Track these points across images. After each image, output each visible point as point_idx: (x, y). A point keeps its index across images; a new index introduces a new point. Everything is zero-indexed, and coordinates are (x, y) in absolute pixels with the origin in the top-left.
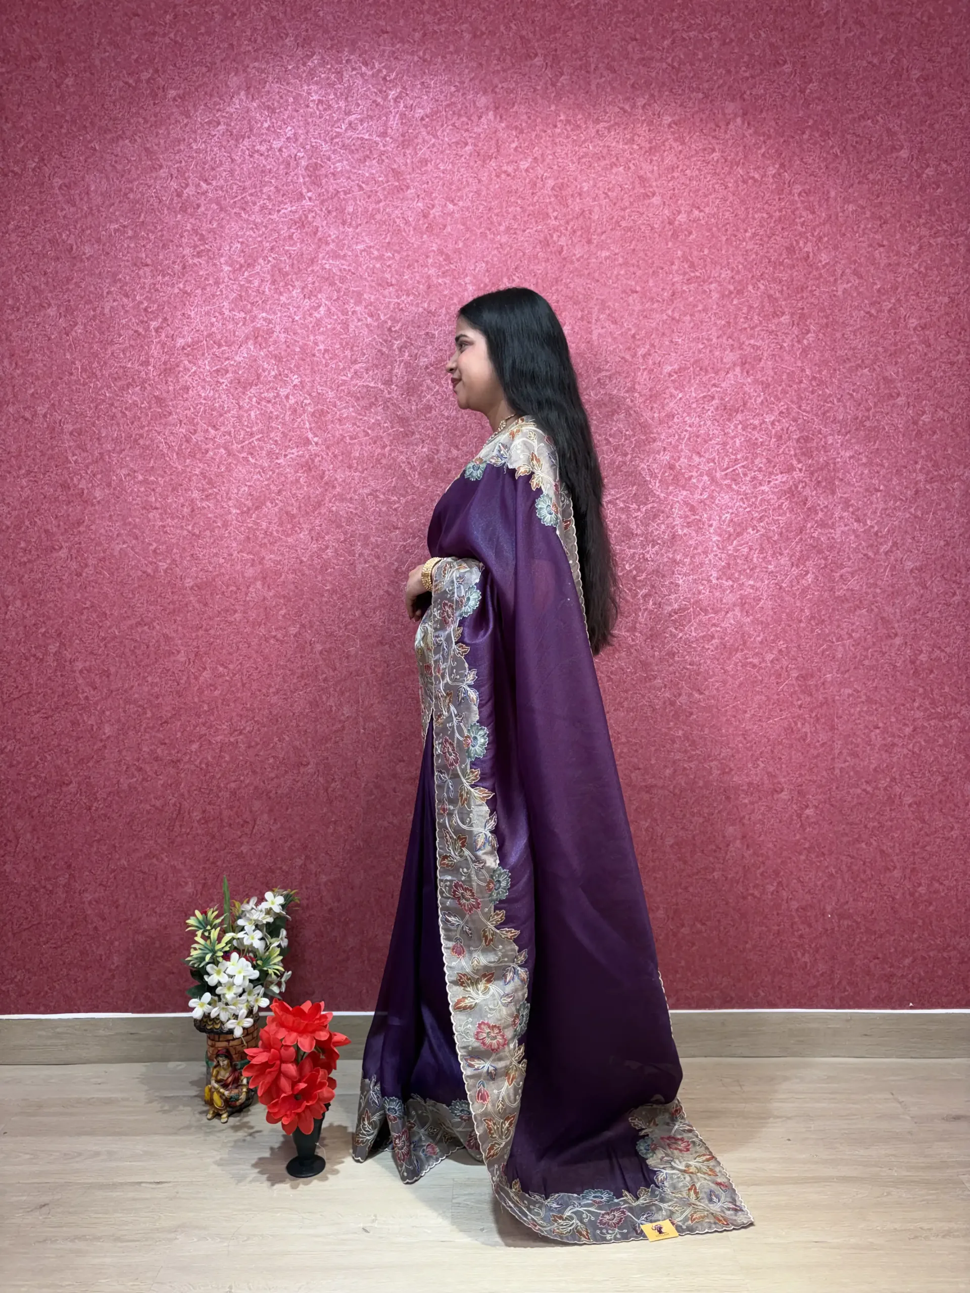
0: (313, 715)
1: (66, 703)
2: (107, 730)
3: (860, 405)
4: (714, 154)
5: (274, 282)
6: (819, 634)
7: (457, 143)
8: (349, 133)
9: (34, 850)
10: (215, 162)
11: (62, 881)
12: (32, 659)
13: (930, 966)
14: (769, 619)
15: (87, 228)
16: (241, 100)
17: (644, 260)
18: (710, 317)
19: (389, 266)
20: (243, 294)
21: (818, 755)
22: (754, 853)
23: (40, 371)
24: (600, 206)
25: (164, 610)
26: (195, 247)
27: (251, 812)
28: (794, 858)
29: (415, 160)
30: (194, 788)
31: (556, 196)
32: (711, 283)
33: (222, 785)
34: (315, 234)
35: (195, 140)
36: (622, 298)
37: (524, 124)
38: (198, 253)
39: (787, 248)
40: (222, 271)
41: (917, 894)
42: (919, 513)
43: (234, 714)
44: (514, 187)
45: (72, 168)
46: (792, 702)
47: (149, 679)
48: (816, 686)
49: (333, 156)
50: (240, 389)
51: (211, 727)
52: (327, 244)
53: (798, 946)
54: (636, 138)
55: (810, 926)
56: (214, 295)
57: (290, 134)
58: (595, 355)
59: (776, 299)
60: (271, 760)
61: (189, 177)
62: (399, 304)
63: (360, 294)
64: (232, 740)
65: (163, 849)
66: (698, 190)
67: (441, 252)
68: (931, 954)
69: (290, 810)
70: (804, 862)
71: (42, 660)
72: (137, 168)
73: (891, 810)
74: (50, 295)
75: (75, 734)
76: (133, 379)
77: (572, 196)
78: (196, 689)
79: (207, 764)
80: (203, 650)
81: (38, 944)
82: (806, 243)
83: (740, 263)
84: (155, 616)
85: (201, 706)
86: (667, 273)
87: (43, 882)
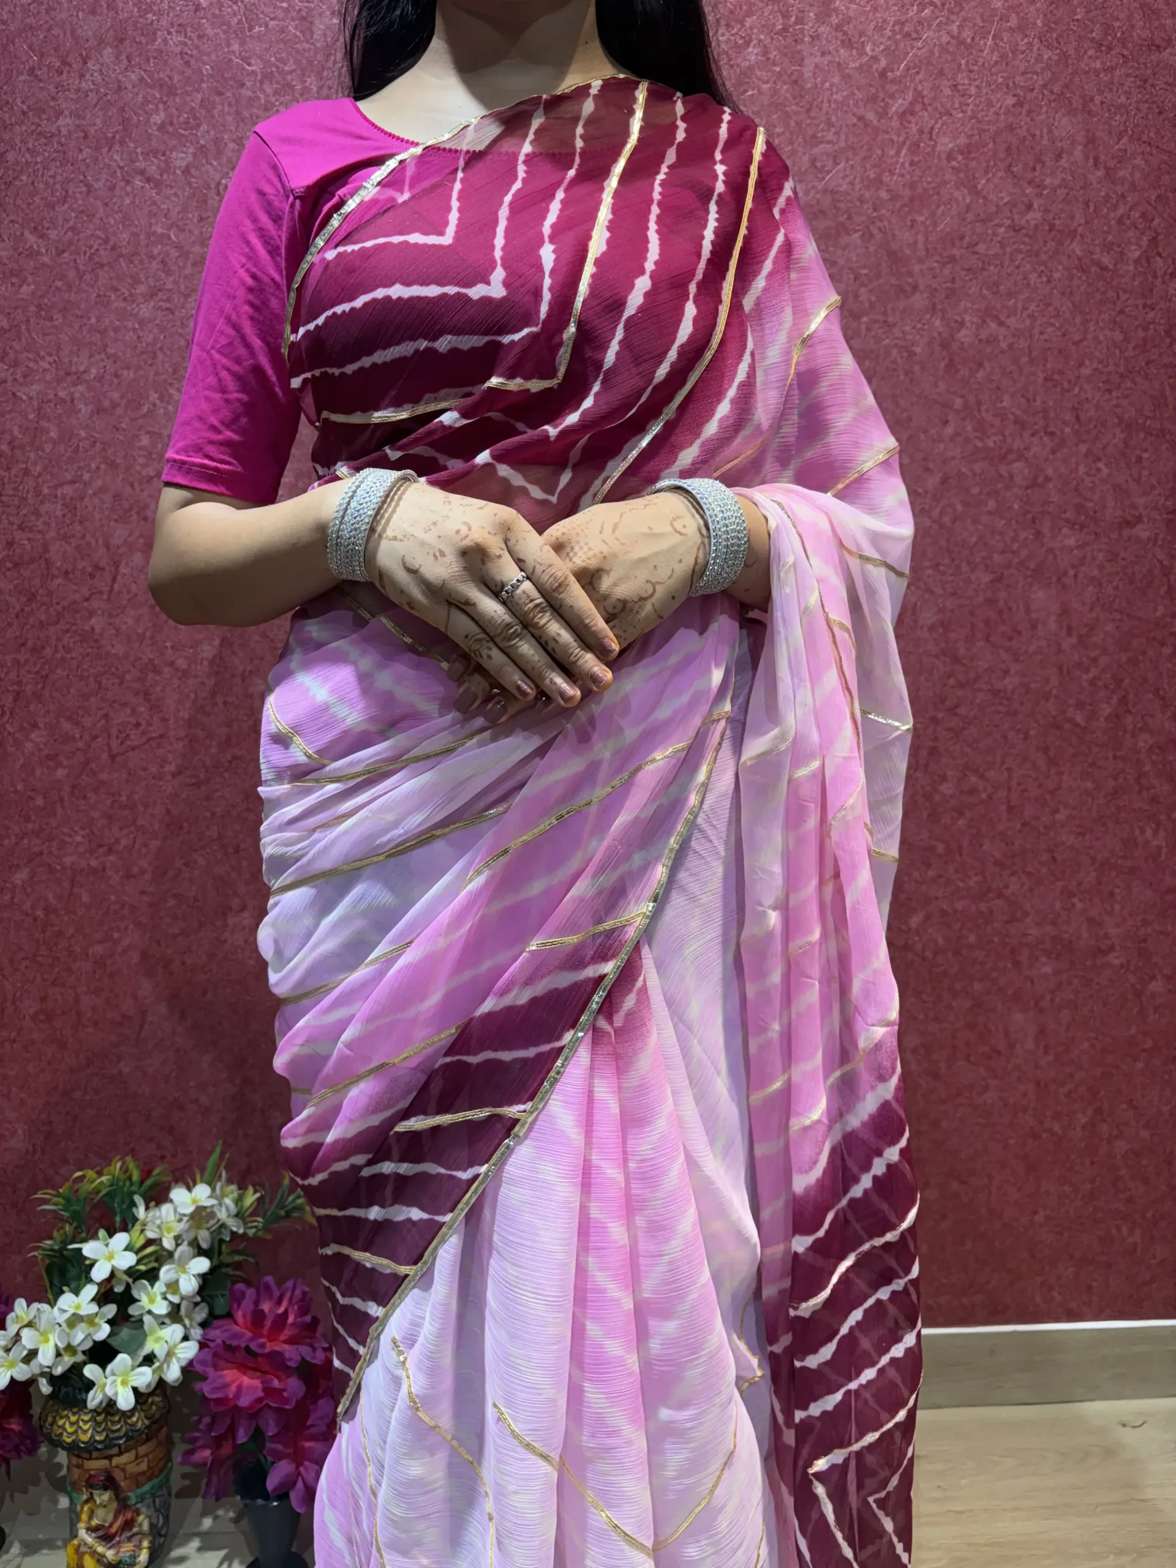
27: (135, 998)
28: (1125, 1067)
33: (77, 949)
43: (96, 814)
46: (1140, 792)
50: (87, 153)
51: (51, 839)
53: (1123, 1217)
58: (808, 111)
60: (172, 902)
64: (94, 863)
78: (18, 765)
79: (47, 910)
80: (29, 689)
85: (30, 799)
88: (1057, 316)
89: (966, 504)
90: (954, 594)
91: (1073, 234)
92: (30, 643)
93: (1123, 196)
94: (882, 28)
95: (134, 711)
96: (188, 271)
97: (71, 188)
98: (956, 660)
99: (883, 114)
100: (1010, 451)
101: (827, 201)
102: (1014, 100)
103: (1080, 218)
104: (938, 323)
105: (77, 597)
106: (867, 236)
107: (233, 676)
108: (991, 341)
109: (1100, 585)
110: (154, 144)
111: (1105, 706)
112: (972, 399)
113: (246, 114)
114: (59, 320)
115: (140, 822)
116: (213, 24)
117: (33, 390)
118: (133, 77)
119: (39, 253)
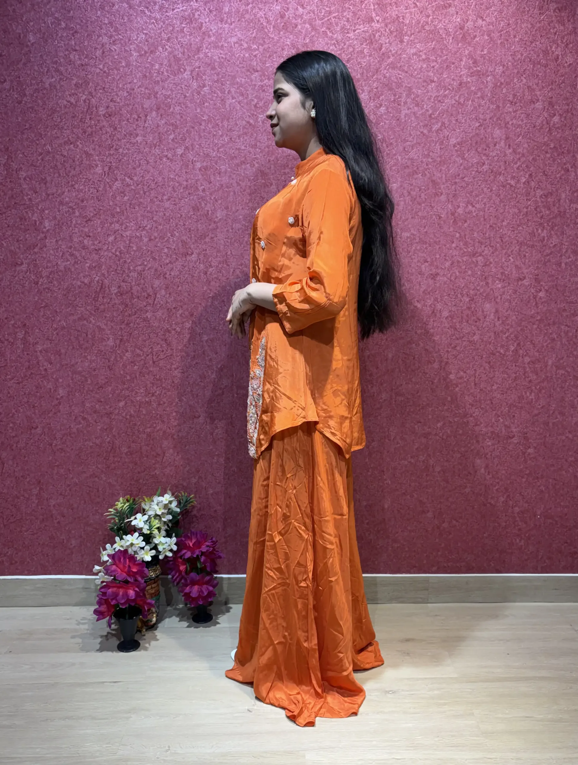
0: (203, 384)
1: (32, 373)
2: (61, 392)
5: (170, 66)
9: (15, 471)
11: (35, 491)
15: (31, 21)
17: (441, 57)
18: (486, 103)
19: (255, 56)
20: (148, 74)
21: (539, 413)
24: (411, 13)
25: (98, 309)
26: (110, 37)
27: (161, 448)
28: (518, 480)
30: (122, 431)
31: (379, 4)
32: (488, 76)
33: (141, 430)
34: (200, 28)
36: (423, 86)
38: (114, 42)
39: (543, 51)
40: (131, 55)
43: (148, 382)
46: (525, 378)
47: (89, 357)
48: (541, 368)
50: (147, 149)
51: (132, 390)
52: (209, 36)
53: (517, 536)
55: (526, 523)
56: (125, 75)
58: (402, 130)
59: (534, 90)
60: (174, 414)
62: (262, 86)
63: (234, 77)
64: (147, 400)
65: (102, 471)
67: (293, 46)
69: (187, 447)
70: (525, 482)
71: (12, 343)
74: (5, 73)
75: (38, 394)
76: (69, 139)
78: (121, 365)
79: (131, 416)
80: (125, 338)
81: (21, 532)
82: (556, 48)
83: (509, 61)
84: (91, 314)
85: (125, 377)
86: (457, 67)
87: (22, 492)
88: (494, 204)
89: (459, 272)
90: (455, 305)
91: (500, 174)
92: (126, 322)
93: (519, 159)
94: (429, 99)
95: (161, 346)
96: (182, 191)
97: (141, 162)
98: (455, 329)
99: (430, 131)
100: (477, 253)
101: (409, 163)
102: (479, 124)
103: (503, 168)
104: (450, 206)
105: (142, 306)
106: (424, 175)
108: (470, 212)
109: (510, 302)
110: (171, 146)
111: (512, 346)
112: (463, 234)
113: (202, 135)
114: (137, 207)
115: (163, 385)
116: (191, 103)
117: (128, 233)
118: (163, 122)
119: (130, 185)
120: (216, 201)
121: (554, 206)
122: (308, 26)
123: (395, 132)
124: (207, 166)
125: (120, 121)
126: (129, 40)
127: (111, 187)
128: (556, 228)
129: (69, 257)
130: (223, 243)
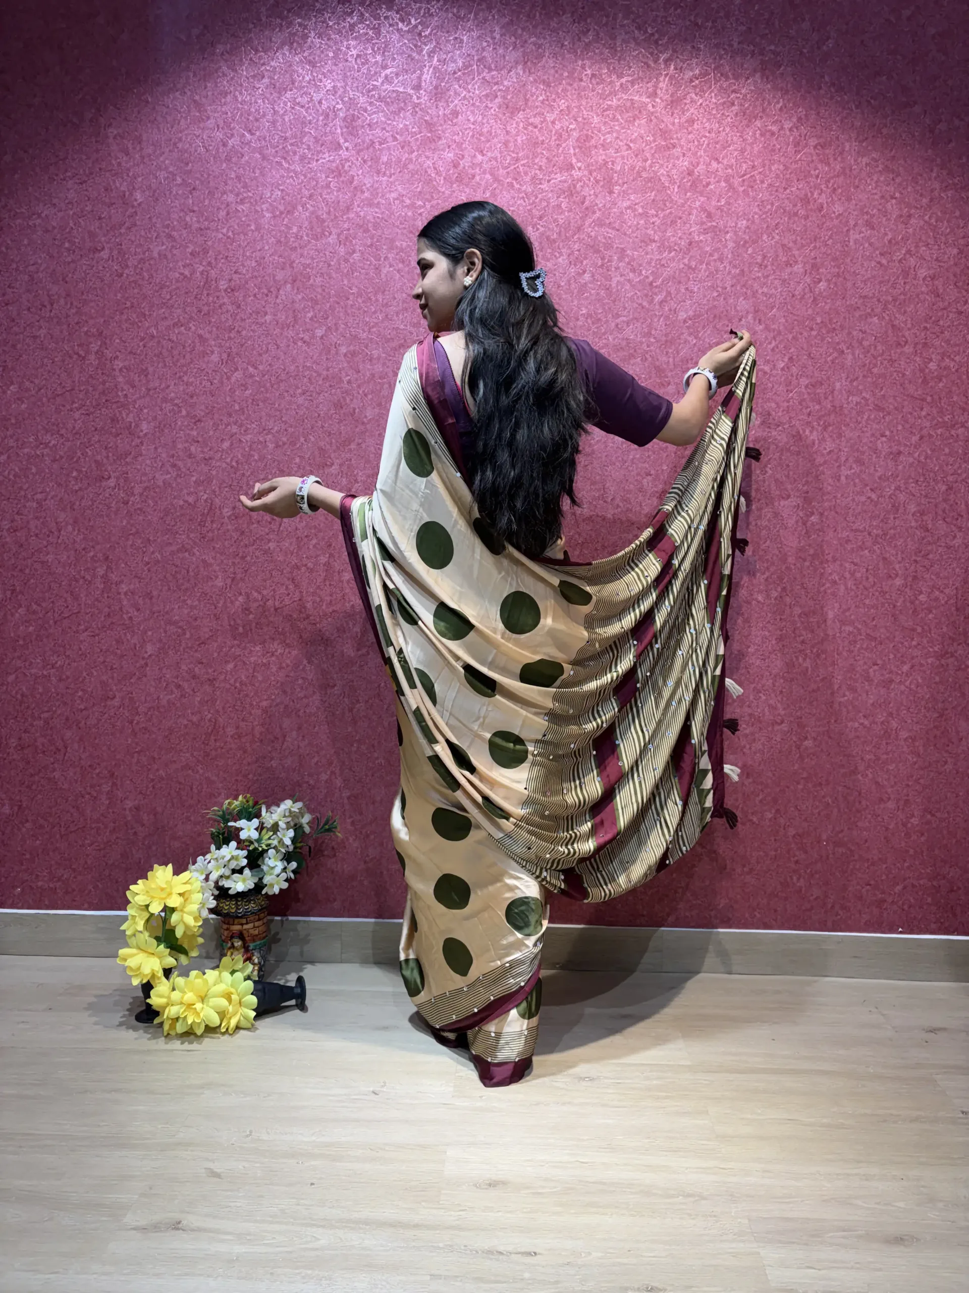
1: (112, 623)
2: (150, 649)
3: (868, 352)
4: (733, 108)
5: (312, 229)
6: (822, 574)
7: (487, 96)
8: (386, 86)
9: (80, 759)
10: (259, 113)
11: (106, 788)
12: (81, 581)
13: (920, 893)
14: (775, 558)
15: (139, 176)
16: (284, 54)
17: (663, 210)
18: (725, 267)
19: (420, 214)
20: (282, 239)
21: (818, 688)
22: (754, 782)
23: (93, 311)
24: (623, 157)
25: (204, 537)
26: (237, 195)
27: (281, 728)
28: (792, 787)
29: (447, 112)
30: (228, 705)
31: (580, 148)
32: (727, 232)
33: (255, 703)
34: (351, 183)
35: (241, 93)
36: (641, 247)
37: (551, 78)
38: (241, 200)
39: (801, 199)
40: (264, 216)
41: (909, 825)
42: (922, 459)
43: (267, 637)
44: (541, 139)
45: (126, 119)
46: (795, 637)
47: (189, 602)
48: (818, 622)
49: (369, 108)
50: (278, 331)
51: (245, 648)
52: (363, 192)
53: (794, 871)
54: (659, 92)
55: (806, 852)
56: (254, 240)
57: (329, 87)
58: (614, 301)
59: (789, 248)
60: (300, 681)
61: (234, 128)
63: (392, 241)
64: (264, 661)
65: (198, 761)
66: (717, 143)
68: (922, 882)
69: (317, 728)
70: (802, 790)
71: (90, 582)
72: (186, 118)
73: (887, 744)
74: (103, 239)
75: (119, 652)
76: (179, 320)
77: (596, 147)
78: (232, 612)
79: (241, 683)
80: (239, 576)
81: (83, 845)
82: (820, 194)
83: (756, 213)
84: (195, 543)
85: (237, 629)
86: (685, 223)
87: (88, 789)
92: (240, 555)
93: (774, 338)
94: (650, 263)
95: (287, 587)
96: (320, 382)
97: (270, 346)
99: (651, 302)
101: (624, 344)
102: (717, 294)
105: (263, 533)
107: (334, 572)
109: (769, 529)
110: (308, 326)
111: (774, 592)
113: (349, 311)
114: (261, 404)
115: (288, 641)
116: (336, 273)
117: (249, 437)
118: (300, 297)
119: (254, 376)
120: (366, 395)
121: (826, 398)
122: (488, 176)
123: (604, 304)
124: (354, 351)
125: (244, 296)
126: (261, 198)
127: (228, 378)
128: (831, 428)
129: (170, 469)
130: (373, 451)
